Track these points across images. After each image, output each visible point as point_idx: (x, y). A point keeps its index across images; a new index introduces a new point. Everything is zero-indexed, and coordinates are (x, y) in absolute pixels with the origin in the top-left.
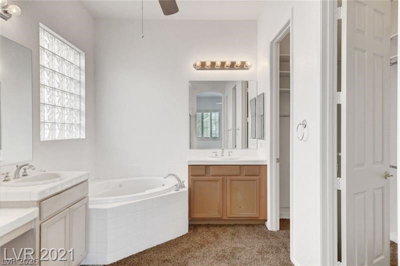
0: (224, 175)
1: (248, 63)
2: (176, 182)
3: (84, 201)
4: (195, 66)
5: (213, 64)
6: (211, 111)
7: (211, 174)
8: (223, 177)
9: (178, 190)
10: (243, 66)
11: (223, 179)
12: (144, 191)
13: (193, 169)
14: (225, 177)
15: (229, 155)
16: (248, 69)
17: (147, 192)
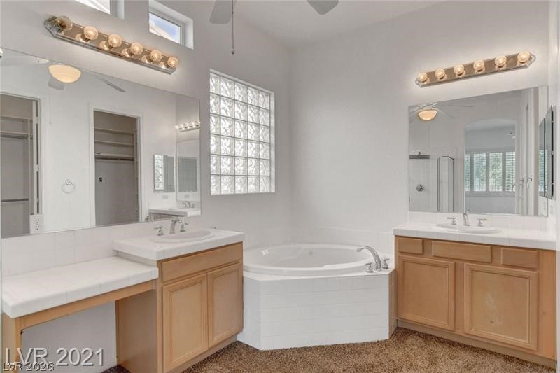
0: (456, 259)
1: (523, 56)
2: (372, 259)
3: (234, 267)
4: (418, 81)
5: (450, 72)
6: (488, 151)
7: (433, 254)
8: (457, 262)
9: (372, 272)
10: (513, 63)
11: (455, 264)
12: (322, 266)
13: (404, 242)
14: (460, 262)
15: (480, 225)
16: (526, 67)
17: (327, 267)
